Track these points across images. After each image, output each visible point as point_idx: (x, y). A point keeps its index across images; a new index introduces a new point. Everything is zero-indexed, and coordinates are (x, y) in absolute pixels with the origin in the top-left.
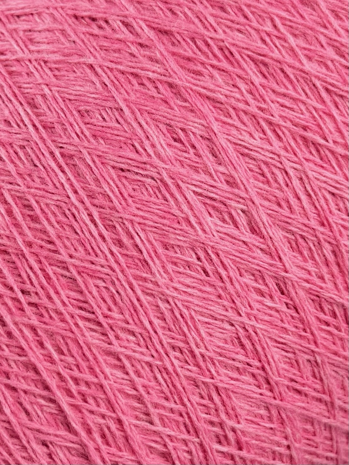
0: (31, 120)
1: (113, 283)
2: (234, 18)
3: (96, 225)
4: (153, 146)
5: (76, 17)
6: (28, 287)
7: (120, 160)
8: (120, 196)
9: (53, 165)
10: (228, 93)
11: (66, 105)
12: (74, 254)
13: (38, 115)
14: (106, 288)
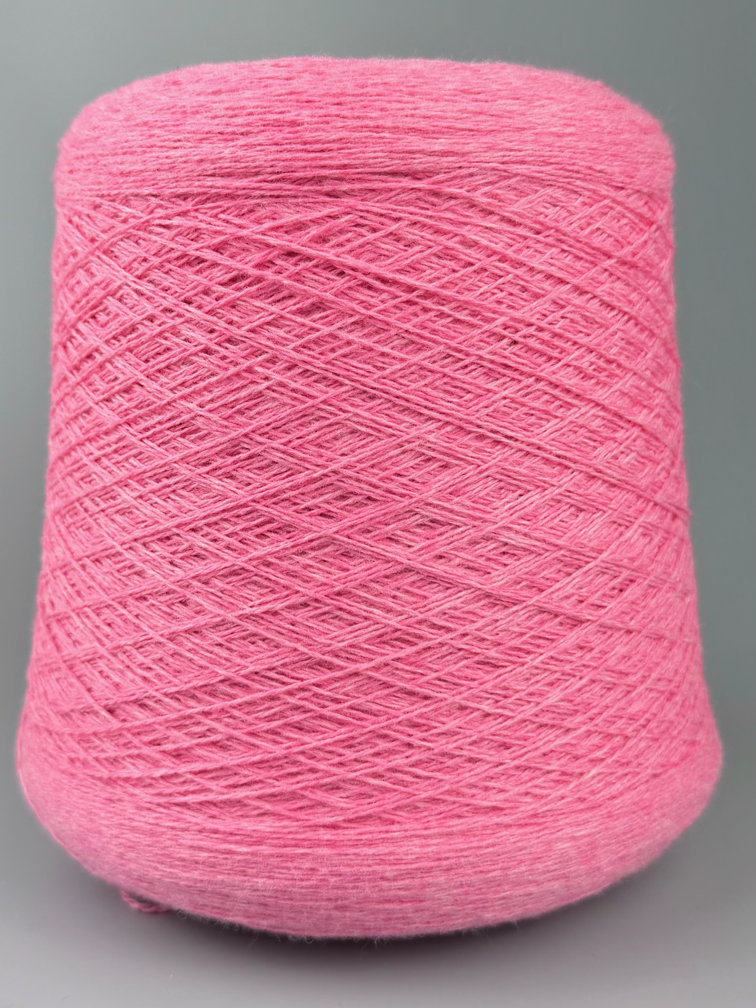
0: (605, 474)
1: (460, 405)
2: (538, 686)
3: (507, 437)
4: (517, 532)
5: (632, 581)
6: (515, 348)
7: (530, 501)
8: (509, 474)
9: (568, 455)
10: (498, 624)
11: (593, 506)
12: (504, 402)
13: (605, 482)
14: (462, 397)
